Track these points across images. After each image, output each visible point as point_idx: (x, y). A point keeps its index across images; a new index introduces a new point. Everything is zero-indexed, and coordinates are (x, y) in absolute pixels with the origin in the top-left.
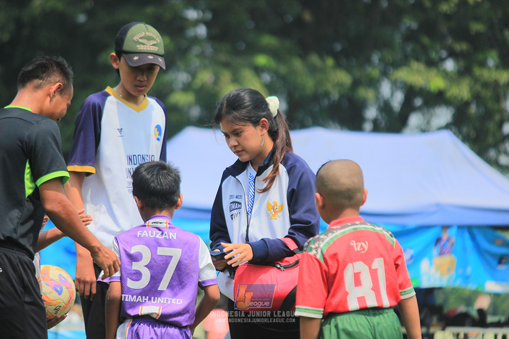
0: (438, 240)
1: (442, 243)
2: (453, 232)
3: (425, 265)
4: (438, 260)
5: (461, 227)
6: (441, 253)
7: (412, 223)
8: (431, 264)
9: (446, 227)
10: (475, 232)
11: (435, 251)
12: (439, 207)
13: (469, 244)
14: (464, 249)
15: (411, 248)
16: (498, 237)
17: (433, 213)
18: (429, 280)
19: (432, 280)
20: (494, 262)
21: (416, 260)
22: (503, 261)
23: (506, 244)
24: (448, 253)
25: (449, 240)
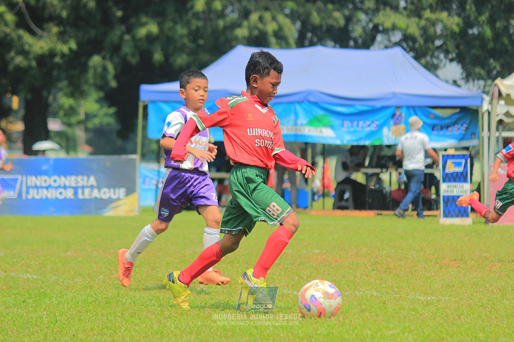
0: (394, 115)
1: (396, 117)
3: (385, 130)
4: (394, 128)
5: (408, 107)
6: (396, 124)
7: (378, 105)
8: (389, 130)
9: (398, 107)
10: (417, 109)
11: (392, 122)
12: (395, 95)
15: (377, 120)
16: (431, 113)
17: (390, 99)
18: (388, 140)
19: (390, 140)
20: (429, 130)
21: (380, 127)
22: (435, 128)
23: (436, 117)
24: (400, 123)
25: (400, 115)
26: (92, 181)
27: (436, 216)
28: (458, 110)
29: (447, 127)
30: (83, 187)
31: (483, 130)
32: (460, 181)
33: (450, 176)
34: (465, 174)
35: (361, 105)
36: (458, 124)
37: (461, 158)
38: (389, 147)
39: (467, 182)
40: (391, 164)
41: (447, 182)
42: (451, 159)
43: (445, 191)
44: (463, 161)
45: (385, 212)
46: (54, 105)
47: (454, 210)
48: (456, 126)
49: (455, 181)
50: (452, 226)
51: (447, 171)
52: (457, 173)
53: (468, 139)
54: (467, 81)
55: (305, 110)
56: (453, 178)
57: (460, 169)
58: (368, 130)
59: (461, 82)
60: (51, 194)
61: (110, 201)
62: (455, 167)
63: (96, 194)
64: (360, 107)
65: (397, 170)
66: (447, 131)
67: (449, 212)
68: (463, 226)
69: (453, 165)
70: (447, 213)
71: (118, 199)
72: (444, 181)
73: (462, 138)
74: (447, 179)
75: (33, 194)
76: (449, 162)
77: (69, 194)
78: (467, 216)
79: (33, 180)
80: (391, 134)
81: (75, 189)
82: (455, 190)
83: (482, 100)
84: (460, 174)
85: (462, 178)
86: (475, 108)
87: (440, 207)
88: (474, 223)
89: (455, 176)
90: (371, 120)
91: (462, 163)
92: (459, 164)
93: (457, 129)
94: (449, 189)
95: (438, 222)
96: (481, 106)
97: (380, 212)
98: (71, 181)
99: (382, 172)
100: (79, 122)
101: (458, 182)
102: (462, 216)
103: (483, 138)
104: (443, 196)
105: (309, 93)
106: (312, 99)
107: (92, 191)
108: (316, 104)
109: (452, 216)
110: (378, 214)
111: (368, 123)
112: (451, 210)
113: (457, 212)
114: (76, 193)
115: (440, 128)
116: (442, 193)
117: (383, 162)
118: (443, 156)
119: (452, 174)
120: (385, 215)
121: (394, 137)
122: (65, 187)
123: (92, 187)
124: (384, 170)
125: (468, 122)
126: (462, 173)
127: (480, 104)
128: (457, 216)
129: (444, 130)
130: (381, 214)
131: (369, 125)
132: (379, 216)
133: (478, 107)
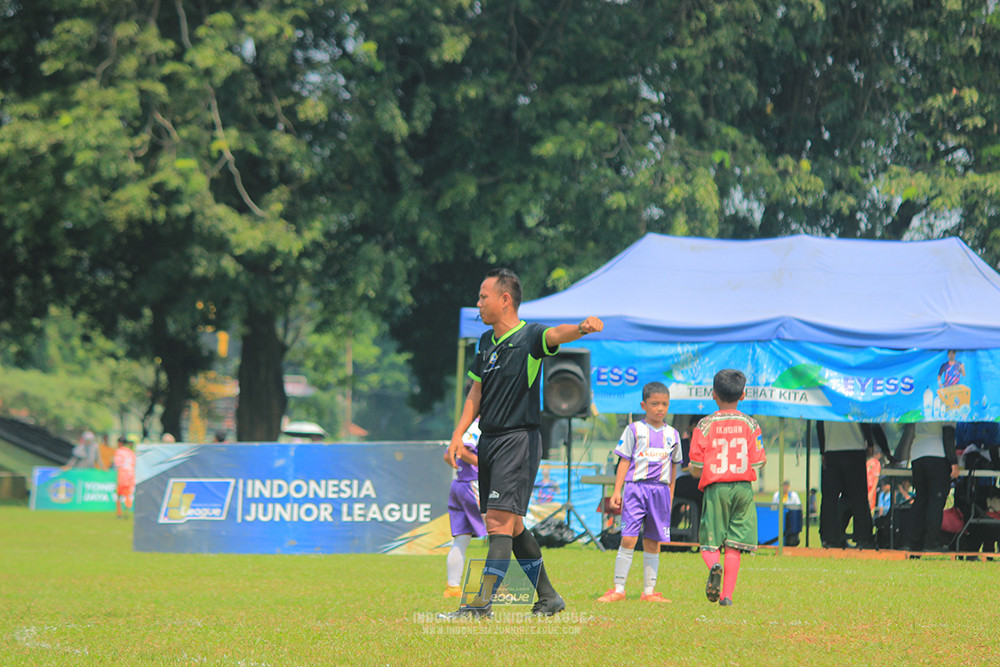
0: (943, 367)
1: (948, 370)
3: (928, 397)
4: (943, 391)
6: (947, 383)
8: (935, 395)
9: (952, 351)
11: (939, 380)
12: (947, 327)
17: (938, 334)
18: (933, 414)
19: (936, 413)
24: (955, 382)
25: (956, 367)
26: (368, 488)
30: (351, 501)
35: (879, 347)
46: (297, 346)
55: (772, 355)
60: (290, 513)
61: (401, 527)
63: (374, 512)
64: (877, 351)
71: (417, 523)
75: (256, 513)
77: (325, 513)
79: (256, 487)
80: (937, 403)
81: (336, 505)
98: (328, 488)
100: (342, 382)
106: (787, 335)
107: (367, 508)
108: (795, 344)
110: (912, 557)
114: (337, 512)
121: (943, 409)
122: (317, 501)
123: (367, 500)
132: (914, 561)
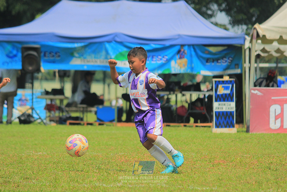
0: (179, 52)
1: (181, 53)
2: (186, 48)
3: (173, 63)
4: (179, 61)
5: (189, 45)
6: (180, 58)
7: (168, 44)
8: (176, 62)
9: (182, 46)
10: (196, 47)
11: (178, 57)
12: (180, 36)
13: (193, 53)
14: (191, 56)
15: (166, 56)
16: (206, 50)
17: (176, 39)
18: (175, 70)
19: (176, 70)
20: (204, 62)
21: (168, 61)
22: (208, 61)
23: (210, 53)
24: (184, 57)
25: (184, 52)
27: (210, 127)
28: (225, 48)
29: (217, 60)
31: (245, 62)
32: (228, 101)
33: (220, 96)
34: (231, 95)
35: (155, 44)
36: (225, 57)
37: (229, 84)
38: (175, 75)
39: (233, 101)
40: (177, 88)
41: (218, 101)
42: (221, 84)
43: (217, 108)
44: (231, 86)
45: (172, 124)
47: (223, 123)
48: (224, 59)
49: (224, 101)
50: (221, 134)
51: (218, 93)
52: (226, 94)
53: (232, 68)
54: (233, 26)
55: (113, 48)
56: (223, 98)
57: (228, 92)
58: (160, 62)
59: (229, 27)
62: (224, 90)
64: (153, 46)
65: (181, 93)
66: (217, 62)
67: (220, 124)
68: (230, 134)
69: (223, 88)
70: (218, 124)
72: (216, 101)
73: (227, 68)
74: (218, 99)
76: (220, 86)
78: (233, 126)
80: (177, 66)
82: (224, 107)
83: (245, 39)
84: (228, 95)
85: (229, 99)
86: (240, 46)
87: (213, 121)
88: (238, 132)
89: (224, 96)
90: (162, 56)
91: (229, 87)
92: (227, 88)
93: (224, 61)
94: (220, 107)
95: (211, 132)
96: (244, 44)
97: (168, 124)
99: (170, 94)
101: (226, 101)
102: (229, 127)
103: (245, 68)
104: (215, 112)
105: (116, 35)
106: (118, 39)
108: (121, 43)
109: (222, 127)
110: (167, 126)
111: (160, 57)
112: (221, 122)
113: (225, 123)
115: (212, 60)
116: (215, 109)
117: (171, 87)
118: (215, 81)
119: (222, 95)
120: (172, 126)
121: (179, 68)
124: (172, 93)
125: (232, 56)
126: (229, 94)
127: (243, 43)
128: (226, 127)
129: (215, 62)
130: (169, 126)
131: (161, 59)
132: (168, 127)
133: (242, 45)
